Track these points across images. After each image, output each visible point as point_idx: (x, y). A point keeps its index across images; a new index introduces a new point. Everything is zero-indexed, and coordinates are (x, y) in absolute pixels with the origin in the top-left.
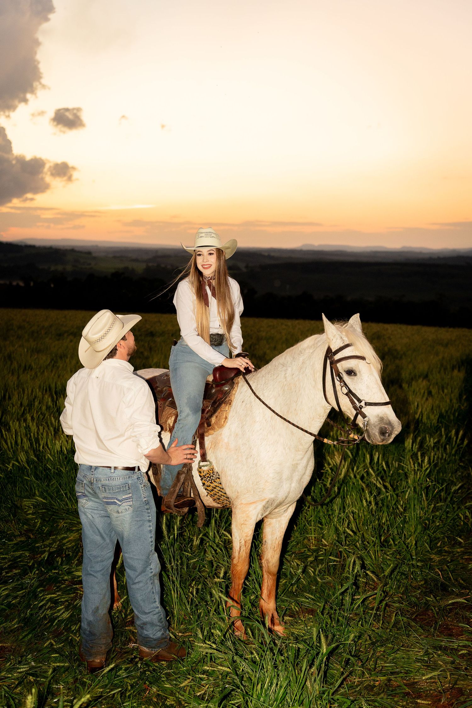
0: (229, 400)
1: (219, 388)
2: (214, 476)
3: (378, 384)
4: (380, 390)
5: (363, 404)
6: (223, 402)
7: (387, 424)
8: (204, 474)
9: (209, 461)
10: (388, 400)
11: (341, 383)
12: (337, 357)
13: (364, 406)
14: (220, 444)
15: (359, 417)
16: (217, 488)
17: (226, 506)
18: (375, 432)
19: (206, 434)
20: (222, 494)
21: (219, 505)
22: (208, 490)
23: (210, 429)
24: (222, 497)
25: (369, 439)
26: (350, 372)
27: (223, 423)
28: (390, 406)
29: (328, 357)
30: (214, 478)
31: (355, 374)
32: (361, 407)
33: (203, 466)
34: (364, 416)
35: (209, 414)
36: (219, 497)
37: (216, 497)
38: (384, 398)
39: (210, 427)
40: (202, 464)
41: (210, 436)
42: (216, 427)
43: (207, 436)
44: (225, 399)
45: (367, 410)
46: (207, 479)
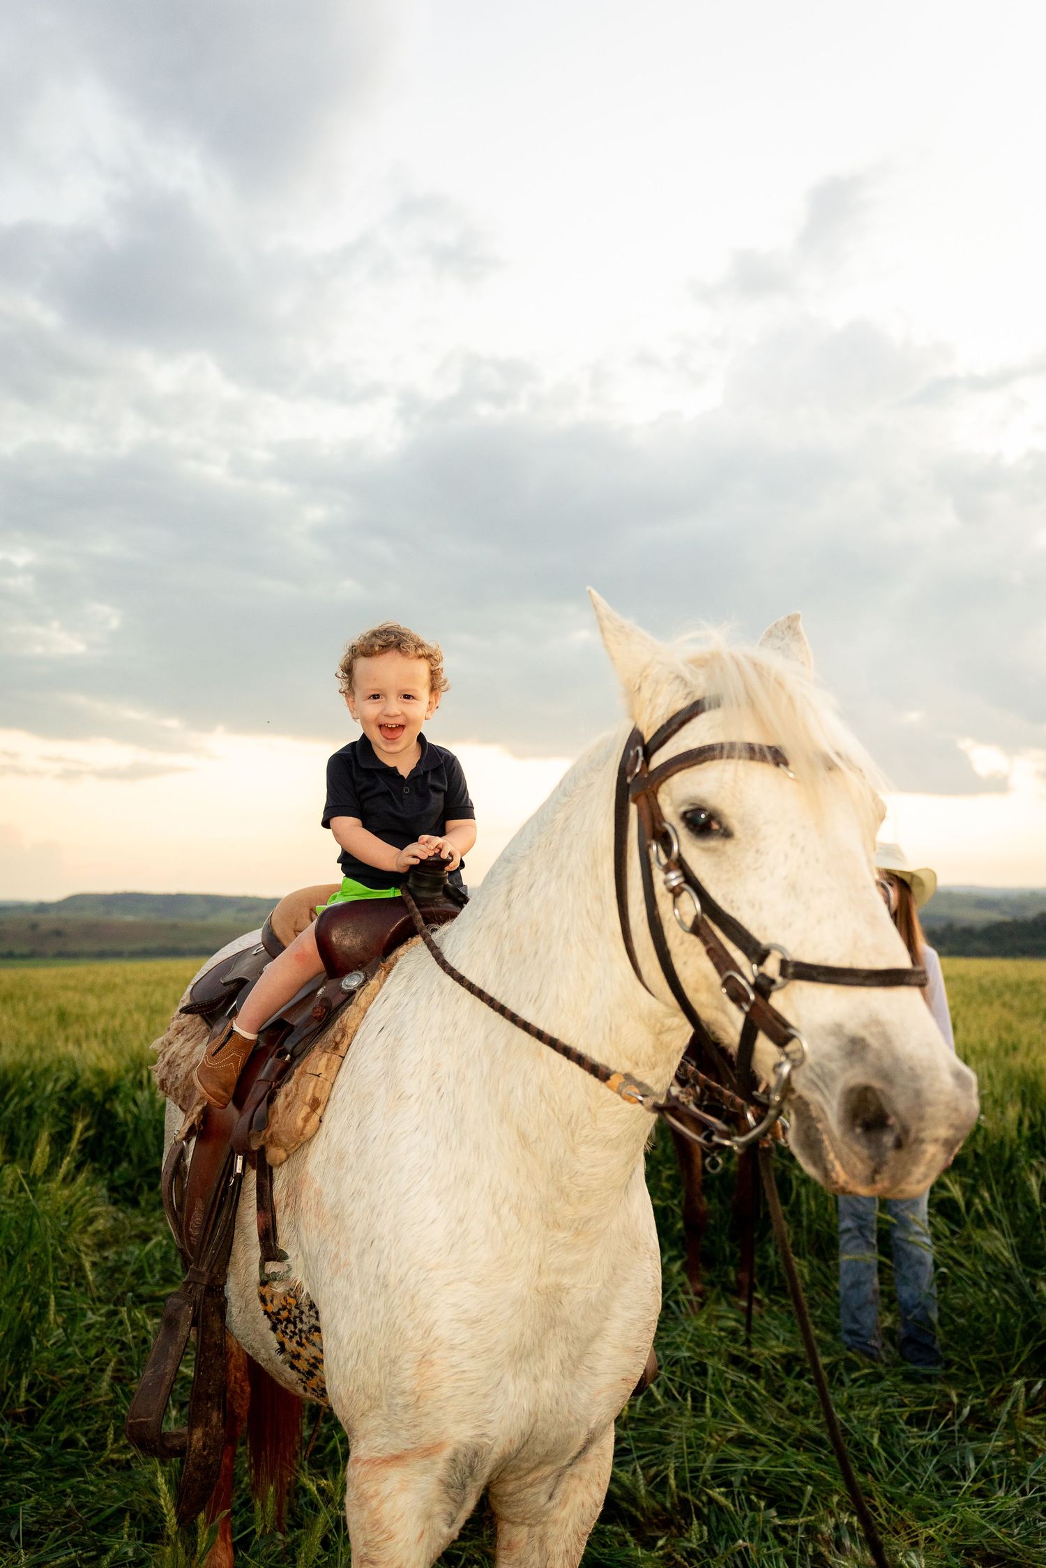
2: (304, 1318)
5: (772, 967)
11: (667, 872)
15: (762, 1040)
30: (304, 1326)
31: (724, 830)
32: (764, 987)
33: (270, 1277)
34: (782, 1034)
38: (868, 941)
40: (268, 1268)
45: (793, 1002)
46: (286, 1327)
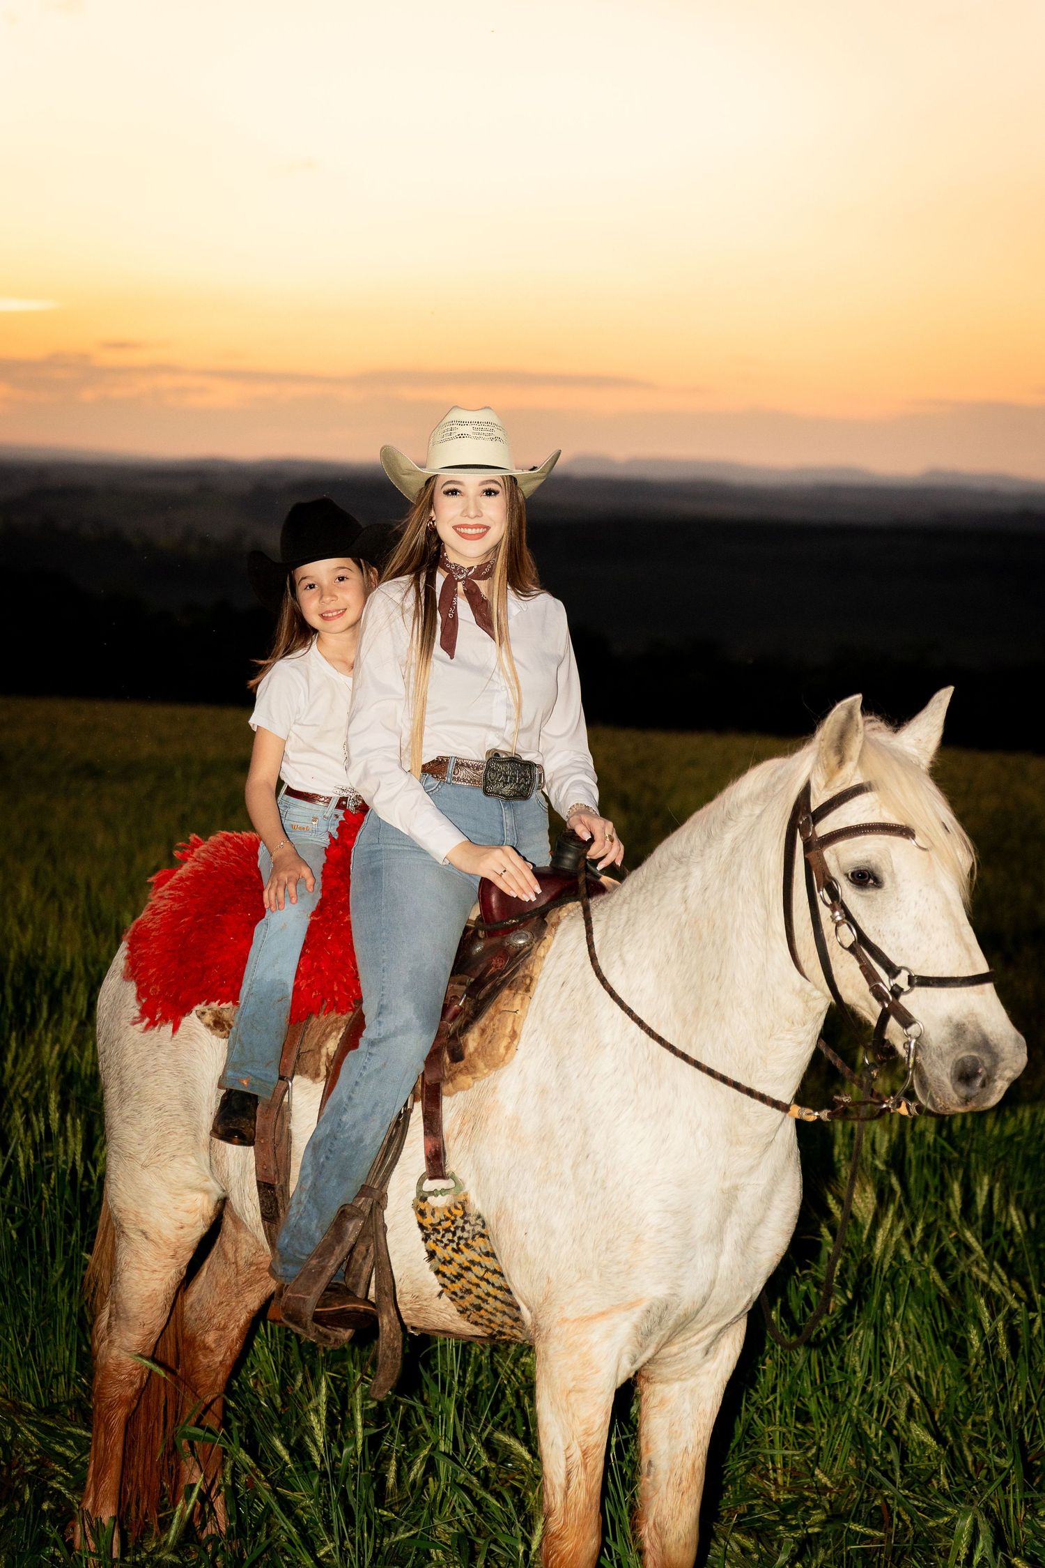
0: (525, 977)
1: (495, 940)
2: (467, 1227)
3: (951, 915)
4: (960, 936)
5: (902, 980)
6: (504, 982)
7: (975, 1047)
8: (436, 1221)
9: (453, 1177)
10: (983, 968)
11: (833, 910)
12: (824, 827)
13: (906, 987)
14: (491, 1124)
15: (893, 1023)
16: (476, 1269)
17: (501, 1333)
18: (941, 1073)
19: (445, 1088)
20: (490, 1289)
21: (478, 1331)
22: (444, 1275)
23: (460, 1072)
24: (490, 1300)
25: (924, 1095)
26: (865, 878)
27: (502, 1050)
28: (989, 988)
29: (799, 826)
30: (465, 1235)
31: (878, 883)
32: (897, 992)
33: (431, 1193)
34: (906, 1020)
35: (458, 1022)
36: (478, 1302)
37: (470, 1299)
38: (968, 962)
39: (461, 1064)
40: (429, 1185)
41: (460, 1095)
42: (481, 1065)
43: (450, 1095)
44: (514, 973)
45: (913, 1001)
46: (443, 1236)
